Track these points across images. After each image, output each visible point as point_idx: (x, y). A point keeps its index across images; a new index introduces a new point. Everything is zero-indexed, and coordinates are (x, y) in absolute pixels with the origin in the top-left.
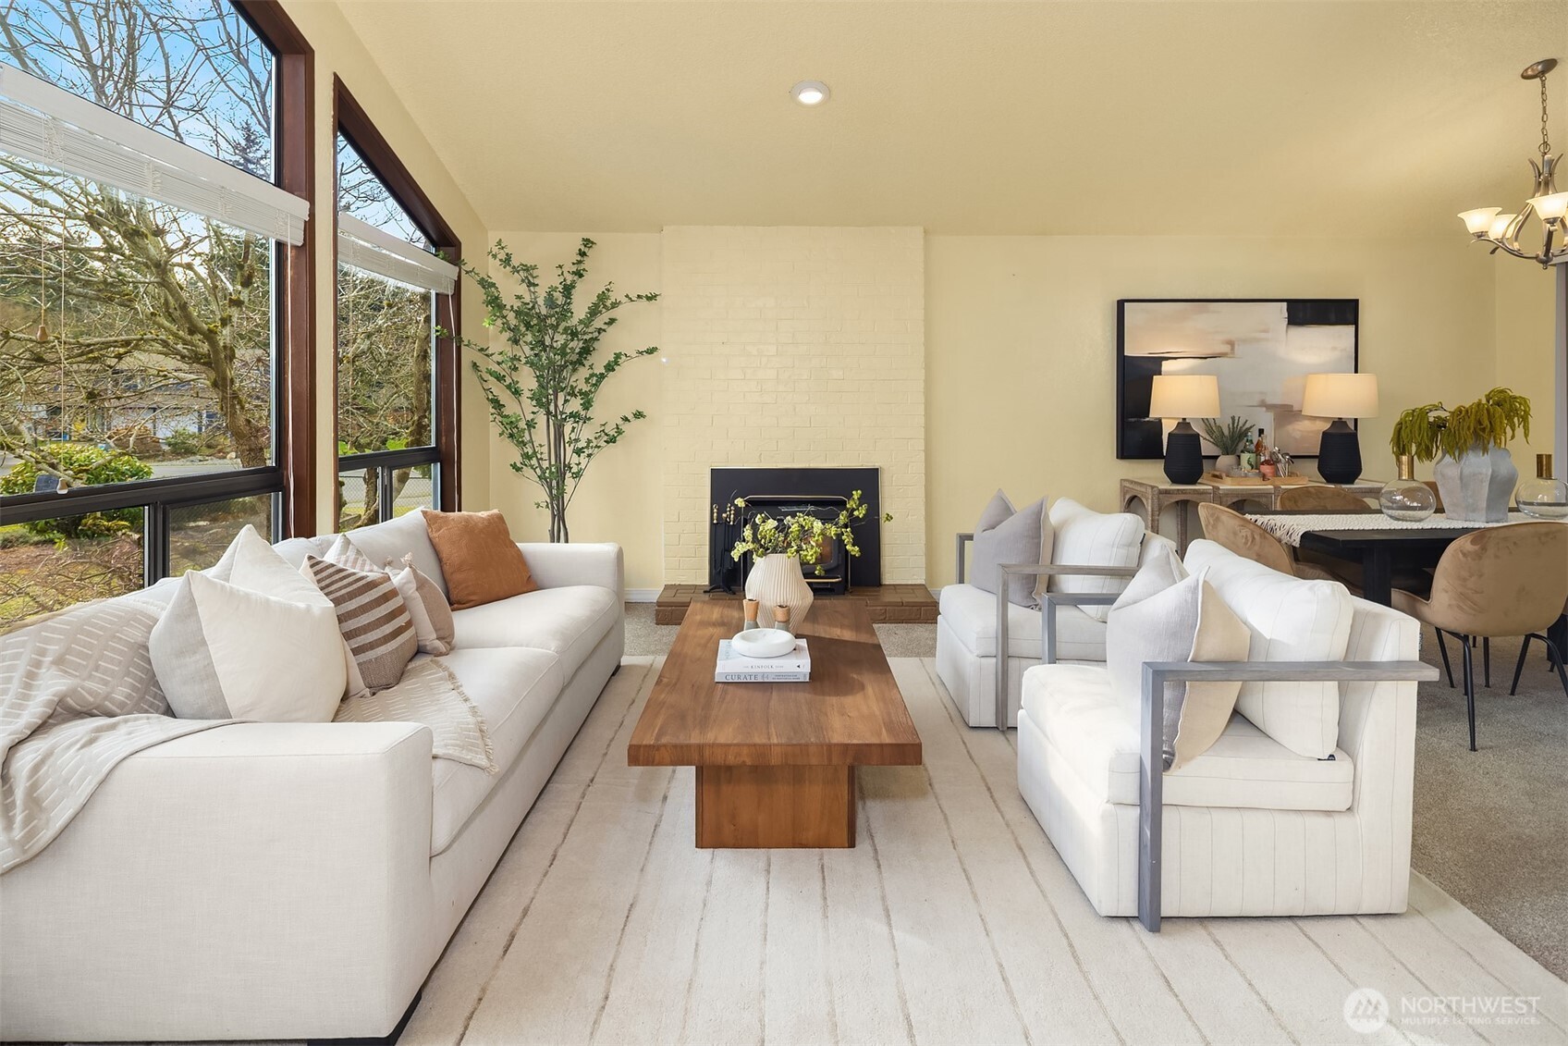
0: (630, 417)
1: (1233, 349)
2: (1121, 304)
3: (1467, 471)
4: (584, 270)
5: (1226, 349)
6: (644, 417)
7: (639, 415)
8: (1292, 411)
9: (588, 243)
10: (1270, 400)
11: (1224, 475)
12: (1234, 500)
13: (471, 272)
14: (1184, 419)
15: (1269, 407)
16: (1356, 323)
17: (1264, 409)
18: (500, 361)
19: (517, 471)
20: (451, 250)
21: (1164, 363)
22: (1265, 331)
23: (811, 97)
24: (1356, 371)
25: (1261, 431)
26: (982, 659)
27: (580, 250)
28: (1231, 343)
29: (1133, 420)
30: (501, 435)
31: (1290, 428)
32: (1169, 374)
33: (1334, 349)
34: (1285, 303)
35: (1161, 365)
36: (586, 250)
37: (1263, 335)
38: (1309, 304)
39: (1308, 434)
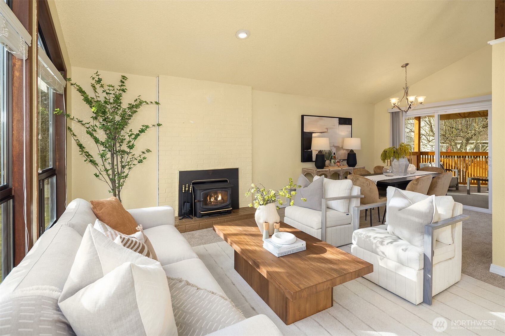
0: (145, 151)
1: (328, 130)
2: (303, 117)
3: (401, 163)
4: (126, 89)
5: (326, 130)
6: (151, 151)
7: (148, 151)
8: (339, 148)
9: (124, 77)
10: (336, 145)
11: (329, 166)
12: (333, 173)
13: (74, 84)
14: (320, 150)
15: (335, 147)
16: (352, 125)
17: (334, 147)
18: (88, 127)
19: (97, 177)
20: (63, 72)
21: (313, 134)
22: (334, 126)
23: (243, 36)
24: (351, 137)
25: (334, 153)
26: (318, 230)
27: (121, 80)
28: (327, 129)
29: (306, 150)
30: (85, 161)
31: (339, 152)
32: (315, 137)
33: (348, 131)
34: (338, 119)
35: (312, 135)
36: (124, 80)
37: (333, 127)
38: (343, 119)
39: (342, 154)
